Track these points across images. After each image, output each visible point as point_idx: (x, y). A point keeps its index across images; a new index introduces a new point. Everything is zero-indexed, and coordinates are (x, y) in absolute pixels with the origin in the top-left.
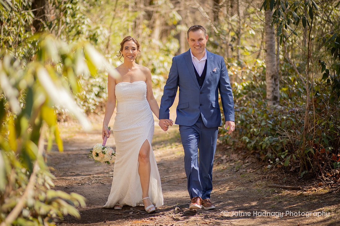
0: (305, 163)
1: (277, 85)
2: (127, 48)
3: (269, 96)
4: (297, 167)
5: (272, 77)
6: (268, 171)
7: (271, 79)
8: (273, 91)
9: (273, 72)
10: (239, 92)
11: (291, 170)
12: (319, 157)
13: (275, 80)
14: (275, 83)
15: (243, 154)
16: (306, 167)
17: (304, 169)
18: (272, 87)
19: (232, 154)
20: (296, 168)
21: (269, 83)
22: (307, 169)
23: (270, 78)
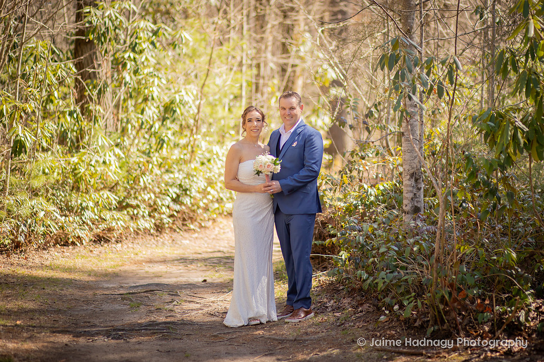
0: (436, 314)
1: (419, 189)
2: (250, 121)
3: (406, 206)
4: (426, 320)
5: (412, 175)
6: (385, 326)
7: (409, 180)
8: (412, 199)
9: (413, 168)
10: (372, 198)
11: (416, 324)
12: (456, 304)
13: (416, 180)
14: (417, 186)
15: (359, 298)
16: (438, 320)
17: (436, 323)
18: (411, 192)
19: (344, 298)
20: (424, 322)
21: (407, 186)
22: (439, 323)
23: (408, 177)
